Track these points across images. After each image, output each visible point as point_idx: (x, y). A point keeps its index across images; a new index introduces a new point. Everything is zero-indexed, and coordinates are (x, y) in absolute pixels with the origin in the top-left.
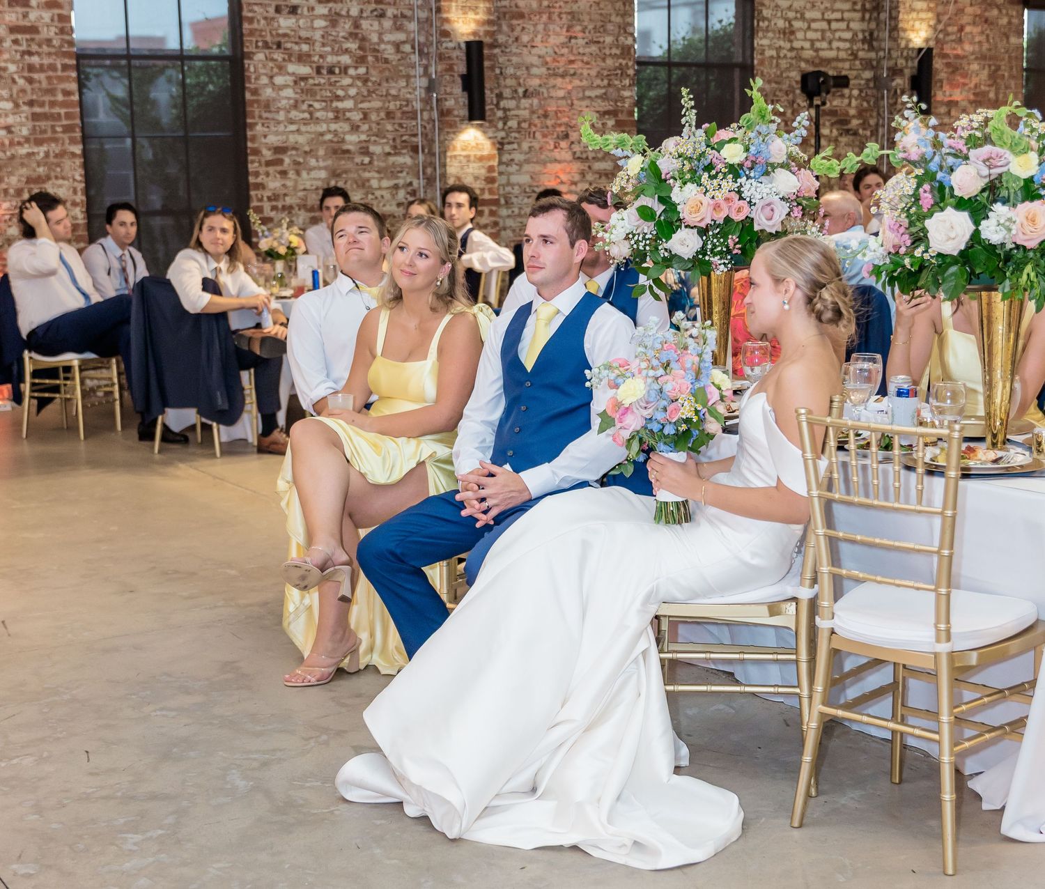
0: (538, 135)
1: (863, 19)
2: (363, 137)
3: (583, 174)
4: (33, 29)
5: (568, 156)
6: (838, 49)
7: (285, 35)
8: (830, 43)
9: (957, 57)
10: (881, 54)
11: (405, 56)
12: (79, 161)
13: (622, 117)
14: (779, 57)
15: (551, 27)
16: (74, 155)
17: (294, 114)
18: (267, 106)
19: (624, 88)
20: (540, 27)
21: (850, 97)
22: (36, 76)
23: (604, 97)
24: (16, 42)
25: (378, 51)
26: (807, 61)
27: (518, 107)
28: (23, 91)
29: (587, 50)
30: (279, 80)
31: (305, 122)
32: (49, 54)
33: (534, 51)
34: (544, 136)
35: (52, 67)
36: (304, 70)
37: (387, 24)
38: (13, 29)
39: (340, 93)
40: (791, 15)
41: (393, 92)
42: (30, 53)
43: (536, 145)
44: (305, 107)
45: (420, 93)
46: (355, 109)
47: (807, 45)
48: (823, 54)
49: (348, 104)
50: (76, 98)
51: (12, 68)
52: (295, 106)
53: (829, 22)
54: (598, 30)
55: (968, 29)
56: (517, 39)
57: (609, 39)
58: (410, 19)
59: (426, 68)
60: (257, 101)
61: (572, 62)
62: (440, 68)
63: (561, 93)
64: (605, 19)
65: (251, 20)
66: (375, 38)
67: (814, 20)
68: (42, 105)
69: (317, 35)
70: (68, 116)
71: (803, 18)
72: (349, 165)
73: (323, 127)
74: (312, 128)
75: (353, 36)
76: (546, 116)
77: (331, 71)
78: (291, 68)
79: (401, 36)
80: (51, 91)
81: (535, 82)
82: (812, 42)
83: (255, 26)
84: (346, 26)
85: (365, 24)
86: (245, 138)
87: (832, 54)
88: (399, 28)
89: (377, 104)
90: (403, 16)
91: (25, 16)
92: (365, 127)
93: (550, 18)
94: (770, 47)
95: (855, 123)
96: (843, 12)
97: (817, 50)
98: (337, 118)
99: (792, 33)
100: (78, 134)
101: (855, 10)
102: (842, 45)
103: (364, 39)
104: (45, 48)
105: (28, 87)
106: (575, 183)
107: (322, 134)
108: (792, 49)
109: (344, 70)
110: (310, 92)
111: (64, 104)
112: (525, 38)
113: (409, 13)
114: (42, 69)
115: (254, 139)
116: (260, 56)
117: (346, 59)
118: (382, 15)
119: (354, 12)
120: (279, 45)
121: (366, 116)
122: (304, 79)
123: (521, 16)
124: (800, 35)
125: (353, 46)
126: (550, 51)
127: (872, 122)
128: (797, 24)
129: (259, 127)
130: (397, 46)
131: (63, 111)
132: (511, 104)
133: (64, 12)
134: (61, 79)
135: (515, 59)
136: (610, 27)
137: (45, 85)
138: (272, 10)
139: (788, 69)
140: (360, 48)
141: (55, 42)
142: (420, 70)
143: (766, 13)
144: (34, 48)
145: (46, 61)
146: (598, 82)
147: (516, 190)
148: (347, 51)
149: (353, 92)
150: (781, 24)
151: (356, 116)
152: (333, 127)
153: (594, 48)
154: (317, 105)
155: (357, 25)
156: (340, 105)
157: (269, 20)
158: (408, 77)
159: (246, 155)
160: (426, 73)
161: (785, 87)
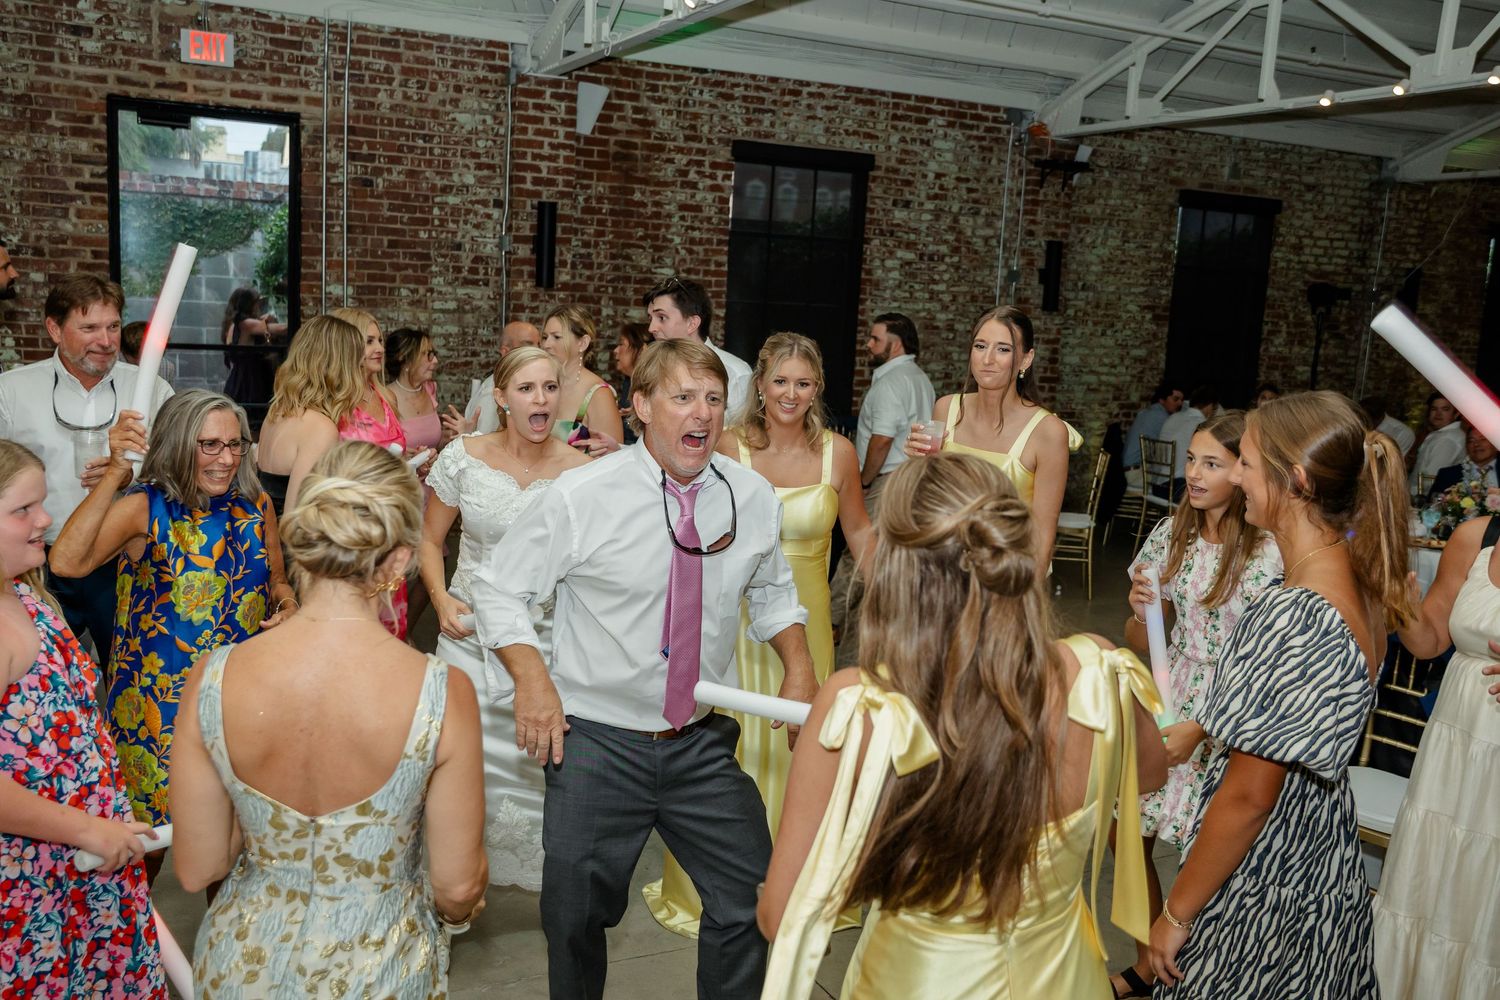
0: (1090, 323)
1: (1359, 240)
2: (951, 316)
3: (1122, 359)
4: (698, 208)
5: (1111, 342)
6: (1336, 264)
7: (898, 225)
8: (1331, 258)
9: (1433, 276)
10: (1372, 271)
11: (991, 248)
12: (721, 323)
13: (1159, 311)
14: (1288, 269)
15: (1110, 232)
16: (718, 317)
17: (898, 293)
18: (877, 285)
19: (1163, 287)
20: (1101, 231)
21: (1342, 306)
22: (695, 248)
23: (1145, 294)
24: (683, 218)
25: (969, 243)
26: (1310, 274)
27: (1076, 299)
28: (684, 260)
29: (1137, 253)
30: (889, 263)
31: (906, 300)
32: (708, 230)
33: (1095, 251)
34: (1095, 324)
35: (709, 241)
36: (910, 256)
37: (980, 221)
38: (683, 207)
39: (937, 277)
40: (1302, 233)
41: (979, 279)
42: (693, 229)
43: (1087, 331)
44: (907, 287)
45: (999, 282)
46: (947, 291)
47: (1312, 259)
48: (1325, 267)
49: (942, 287)
50: (725, 268)
51: (677, 240)
52: (899, 286)
53: (1332, 240)
54: (1149, 236)
55: (1444, 253)
56: (1082, 240)
57: (1155, 245)
58: (999, 217)
59: (1007, 260)
60: (870, 280)
61: (1123, 262)
62: (1022, 262)
63: (1112, 289)
64: (1154, 227)
65: (872, 211)
66: (969, 232)
67: (1320, 239)
68: (697, 273)
69: (923, 227)
70: (718, 284)
71: (1311, 236)
72: (936, 339)
73: (920, 306)
74: (910, 306)
75: (951, 229)
76: (1098, 306)
77: (931, 258)
78: (900, 253)
79: (989, 232)
80: (706, 262)
81: (1091, 278)
82: (1317, 257)
83: (875, 216)
84: (947, 221)
85: (962, 220)
86: (857, 312)
87: (1331, 268)
88: (989, 225)
89: (964, 288)
90: (994, 215)
91: (693, 196)
92: (953, 308)
93: (1110, 225)
94: (1282, 259)
95: (1344, 328)
96: (1343, 232)
97: (1319, 264)
98: (931, 298)
99: (1301, 248)
100: (723, 300)
101: (1352, 232)
102: (1340, 261)
103: (960, 232)
104: (706, 225)
105: (688, 257)
106: (1114, 367)
107: (918, 312)
108: (1299, 262)
109: (942, 258)
110: (913, 276)
111: (715, 274)
112: (1088, 240)
113: (998, 213)
114: (700, 242)
115: (863, 312)
116: (876, 242)
117: (944, 249)
118: (977, 213)
119: (955, 208)
120: (892, 234)
121: (954, 299)
122: (909, 263)
123: (1086, 220)
124: (1307, 251)
125: (950, 237)
126: (1106, 251)
127: (1357, 328)
128: (1306, 241)
129: (868, 303)
130: (986, 240)
131: (714, 279)
132: (1071, 295)
133: (724, 195)
134: (716, 252)
135: (1078, 257)
136: (1157, 234)
137: (701, 256)
138: (890, 203)
139: (1294, 280)
140: (957, 240)
141: (714, 220)
142: (1001, 263)
143: (1282, 230)
144: (697, 224)
145: (705, 236)
146: (1142, 281)
147: (1068, 369)
148: (946, 242)
149: (946, 277)
150: (1293, 240)
151: (947, 298)
152: (928, 306)
153: (1142, 252)
154: (917, 287)
155: (956, 220)
156: (936, 287)
157: (887, 212)
158: (992, 267)
159: (857, 325)
160: (1006, 265)
161: (1291, 294)
